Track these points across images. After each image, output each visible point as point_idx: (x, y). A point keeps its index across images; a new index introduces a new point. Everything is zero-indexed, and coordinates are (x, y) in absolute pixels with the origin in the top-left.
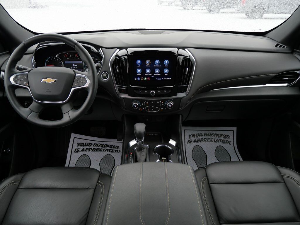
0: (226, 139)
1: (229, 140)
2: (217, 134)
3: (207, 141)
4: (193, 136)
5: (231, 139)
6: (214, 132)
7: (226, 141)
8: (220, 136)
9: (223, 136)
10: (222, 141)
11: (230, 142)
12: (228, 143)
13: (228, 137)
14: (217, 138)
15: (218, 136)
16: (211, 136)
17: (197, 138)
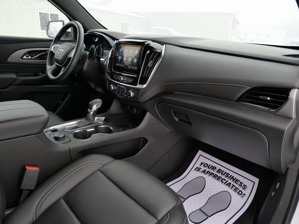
0: (241, 189)
1: (244, 192)
2: (233, 177)
3: (216, 178)
4: (206, 165)
5: (247, 192)
6: (231, 173)
7: (240, 191)
8: (235, 182)
9: (239, 183)
10: (234, 188)
11: (244, 194)
12: (241, 194)
13: (245, 187)
14: (230, 181)
15: (233, 180)
16: (225, 176)
17: (207, 169)
